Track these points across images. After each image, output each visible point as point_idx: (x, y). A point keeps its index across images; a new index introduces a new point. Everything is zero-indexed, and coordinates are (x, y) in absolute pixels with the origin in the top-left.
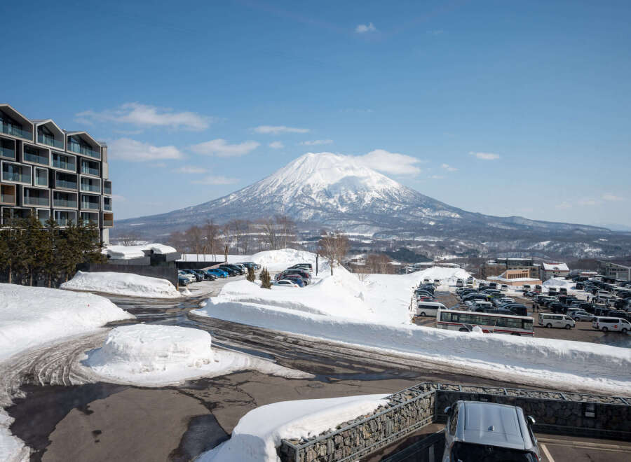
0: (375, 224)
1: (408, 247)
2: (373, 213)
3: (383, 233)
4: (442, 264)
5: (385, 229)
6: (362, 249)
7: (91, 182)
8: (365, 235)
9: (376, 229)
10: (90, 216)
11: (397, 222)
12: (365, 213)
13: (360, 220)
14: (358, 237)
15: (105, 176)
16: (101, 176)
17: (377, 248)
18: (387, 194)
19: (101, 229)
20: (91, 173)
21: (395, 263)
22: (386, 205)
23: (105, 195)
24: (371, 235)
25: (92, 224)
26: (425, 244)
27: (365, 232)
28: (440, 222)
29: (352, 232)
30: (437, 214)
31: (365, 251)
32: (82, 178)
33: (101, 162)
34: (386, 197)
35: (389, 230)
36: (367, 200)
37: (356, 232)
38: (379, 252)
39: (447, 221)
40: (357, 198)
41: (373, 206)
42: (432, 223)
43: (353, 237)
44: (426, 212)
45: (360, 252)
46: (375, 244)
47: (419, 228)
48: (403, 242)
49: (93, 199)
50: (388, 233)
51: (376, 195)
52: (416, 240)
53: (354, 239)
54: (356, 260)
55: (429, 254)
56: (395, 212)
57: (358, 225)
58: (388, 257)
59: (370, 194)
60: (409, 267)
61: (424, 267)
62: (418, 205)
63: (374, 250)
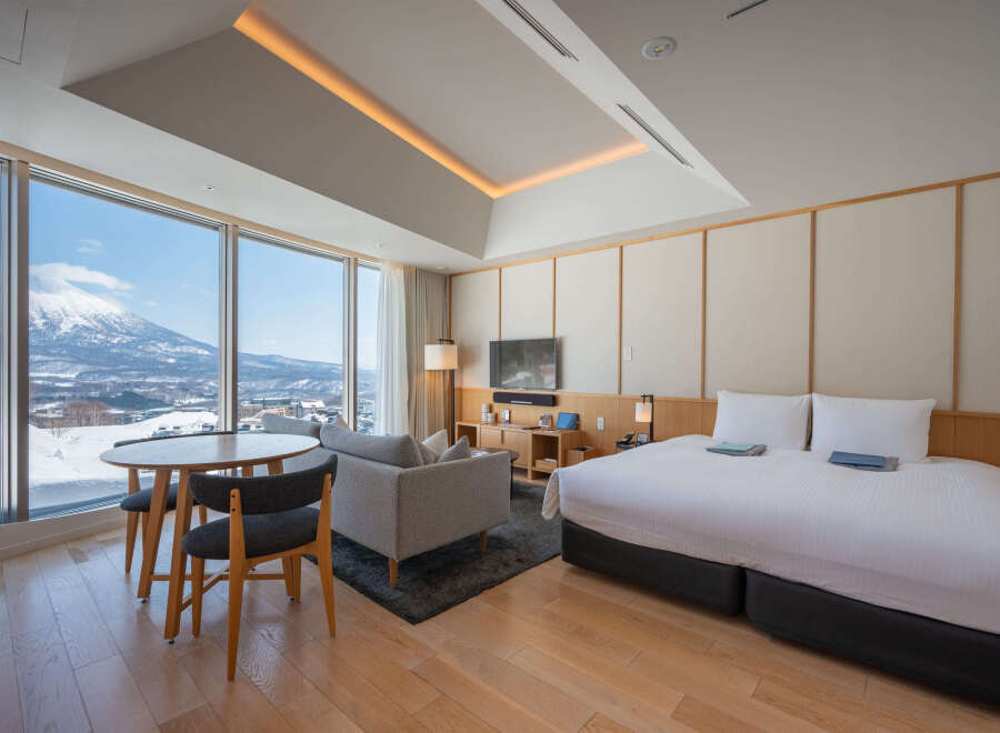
0: (79, 361)
1: (136, 390)
2: (77, 347)
3: (95, 372)
4: (184, 408)
5: (98, 368)
6: (57, 395)
8: (62, 376)
9: (81, 368)
11: (119, 358)
12: (61, 346)
13: (49, 354)
14: (48, 378)
17: (83, 394)
18: (100, 321)
21: (114, 411)
22: (99, 336)
24: (73, 376)
26: (161, 386)
27: (62, 371)
28: (182, 359)
29: (39, 371)
30: (178, 349)
31: (63, 398)
34: (100, 326)
35: (104, 368)
36: (65, 328)
37: (43, 371)
38: (89, 398)
39: (190, 358)
40: (45, 324)
41: (76, 337)
42: (171, 361)
43: (39, 378)
44: (163, 346)
45: (52, 400)
46: (79, 387)
47: (153, 366)
48: (128, 384)
50: (102, 373)
51: (81, 322)
52: (147, 380)
53: (40, 382)
54: (45, 411)
55: (168, 398)
56: (113, 346)
57: (47, 362)
58: (102, 404)
59: (72, 319)
60: (138, 414)
61: (159, 414)
62: (150, 339)
63: (78, 395)
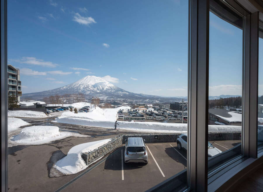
0: (107, 95)
1: (116, 101)
2: (106, 93)
4: (124, 105)
6: (104, 102)
7: (13, 81)
8: (104, 98)
9: (107, 97)
10: (12, 92)
11: (113, 95)
12: (104, 92)
13: (103, 94)
14: (103, 99)
15: (18, 79)
16: (17, 79)
18: (110, 87)
19: (17, 97)
20: (13, 78)
21: (112, 105)
22: (110, 90)
23: (18, 86)
25: (13, 95)
26: (120, 101)
27: (104, 97)
28: (123, 95)
30: (123, 93)
31: (104, 103)
32: (9, 80)
33: (17, 75)
34: (110, 88)
35: (111, 97)
36: (105, 89)
38: (108, 103)
39: (125, 95)
40: (102, 88)
41: (106, 91)
42: (122, 95)
43: (101, 99)
44: (120, 92)
45: (103, 103)
46: (107, 101)
47: (118, 96)
48: (114, 100)
49: (13, 87)
50: (110, 98)
51: (107, 88)
52: (118, 99)
54: (102, 105)
55: (121, 103)
56: (112, 92)
57: (102, 96)
58: (110, 104)
60: (116, 106)
61: (120, 106)
62: (118, 91)
